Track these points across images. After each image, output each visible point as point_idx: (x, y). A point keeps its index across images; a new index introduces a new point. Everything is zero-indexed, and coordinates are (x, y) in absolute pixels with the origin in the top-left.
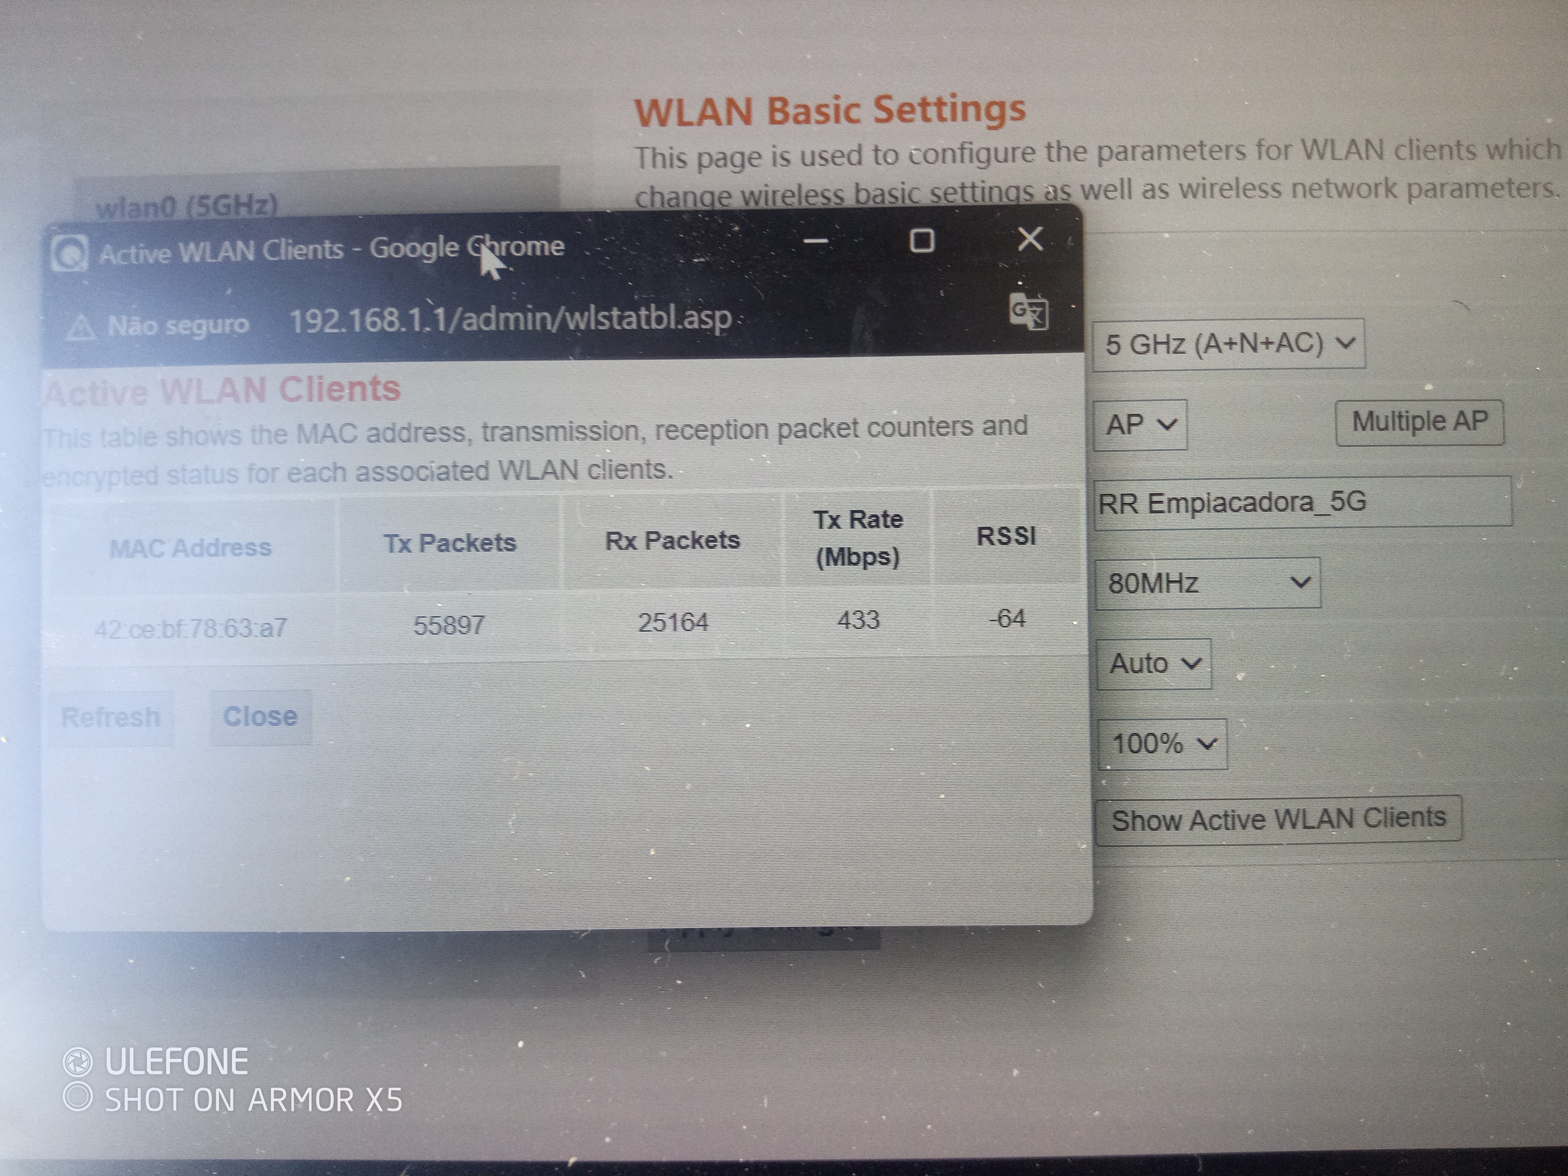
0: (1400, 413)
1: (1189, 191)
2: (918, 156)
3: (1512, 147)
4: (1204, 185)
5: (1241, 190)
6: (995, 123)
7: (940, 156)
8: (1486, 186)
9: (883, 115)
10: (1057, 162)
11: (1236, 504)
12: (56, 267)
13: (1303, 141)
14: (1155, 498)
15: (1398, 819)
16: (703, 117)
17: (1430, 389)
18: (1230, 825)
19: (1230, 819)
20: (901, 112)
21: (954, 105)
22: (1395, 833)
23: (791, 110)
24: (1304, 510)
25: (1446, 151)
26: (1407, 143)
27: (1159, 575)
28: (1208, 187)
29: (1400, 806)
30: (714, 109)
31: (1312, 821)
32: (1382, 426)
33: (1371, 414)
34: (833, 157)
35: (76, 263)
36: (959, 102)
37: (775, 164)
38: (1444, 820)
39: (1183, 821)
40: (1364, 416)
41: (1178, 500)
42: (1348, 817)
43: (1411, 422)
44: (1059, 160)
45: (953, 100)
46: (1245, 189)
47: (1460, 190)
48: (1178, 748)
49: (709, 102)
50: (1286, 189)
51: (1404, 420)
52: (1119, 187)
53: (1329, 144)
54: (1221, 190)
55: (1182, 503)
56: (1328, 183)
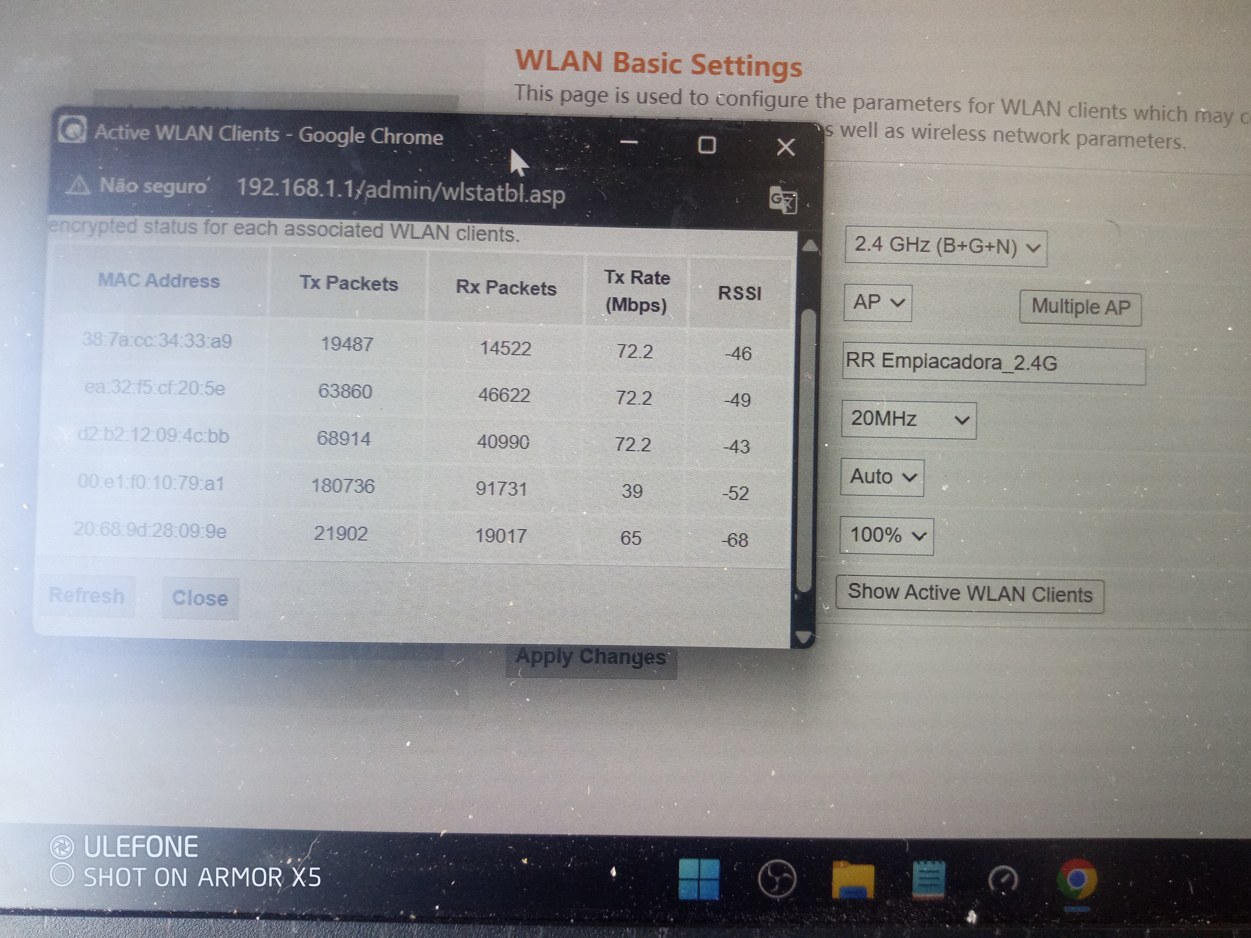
0: (1067, 300)
1: (919, 133)
2: (722, 100)
3: (1152, 112)
4: (930, 129)
5: (956, 133)
6: (780, 78)
7: (739, 100)
8: (1133, 138)
9: (698, 69)
10: (823, 108)
11: (945, 362)
12: (61, 139)
13: (1002, 100)
14: (887, 357)
15: (1058, 596)
16: (566, 64)
17: (1089, 284)
18: (934, 596)
19: (934, 592)
20: (711, 67)
21: (750, 63)
22: (1056, 606)
23: (630, 61)
24: (994, 368)
25: (1105, 111)
26: (1077, 105)
27: (888, 413)
28: (933, 131)
29: (1059, 587)
30: (574, 58)
31: (995, 595)
32: (1054, 309)
33: (1045, 300)
34: (660, 98)
35: (77, 137)
36: (754, 60)
37: (617, 101)
38: (1091, 598)
39: (900, 592)
40: (1040, 302)
41: (904, 359)
42: (1021, 594)
43: (1074, 307)
44: (825, 106)
45: (749, 60)
46: (959, 134)
47: (1115, 141)
48: (898, 538)
49: (571, 53)
50: (989, 134)
51: (1069, 305)
52: (868, 128)
53: (1021, 104)
54: (942, 133)
55: (907, 360)
56: (1019, 131)
